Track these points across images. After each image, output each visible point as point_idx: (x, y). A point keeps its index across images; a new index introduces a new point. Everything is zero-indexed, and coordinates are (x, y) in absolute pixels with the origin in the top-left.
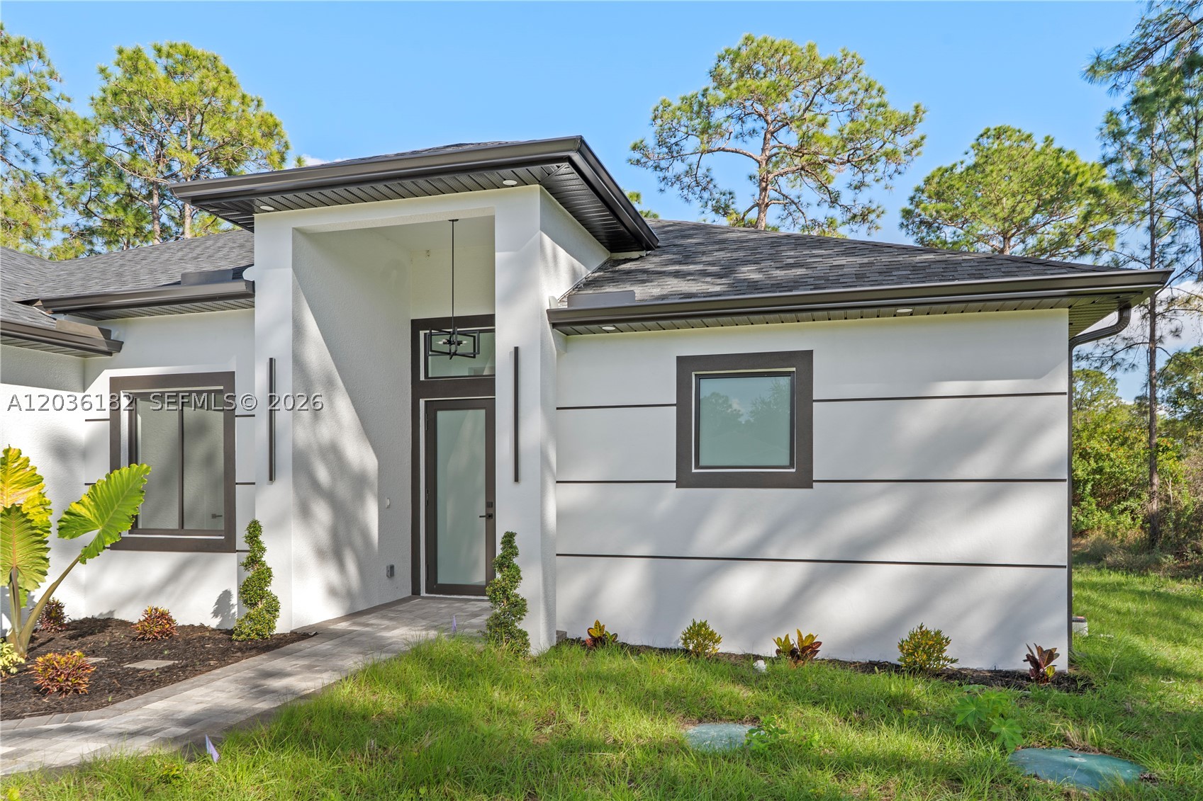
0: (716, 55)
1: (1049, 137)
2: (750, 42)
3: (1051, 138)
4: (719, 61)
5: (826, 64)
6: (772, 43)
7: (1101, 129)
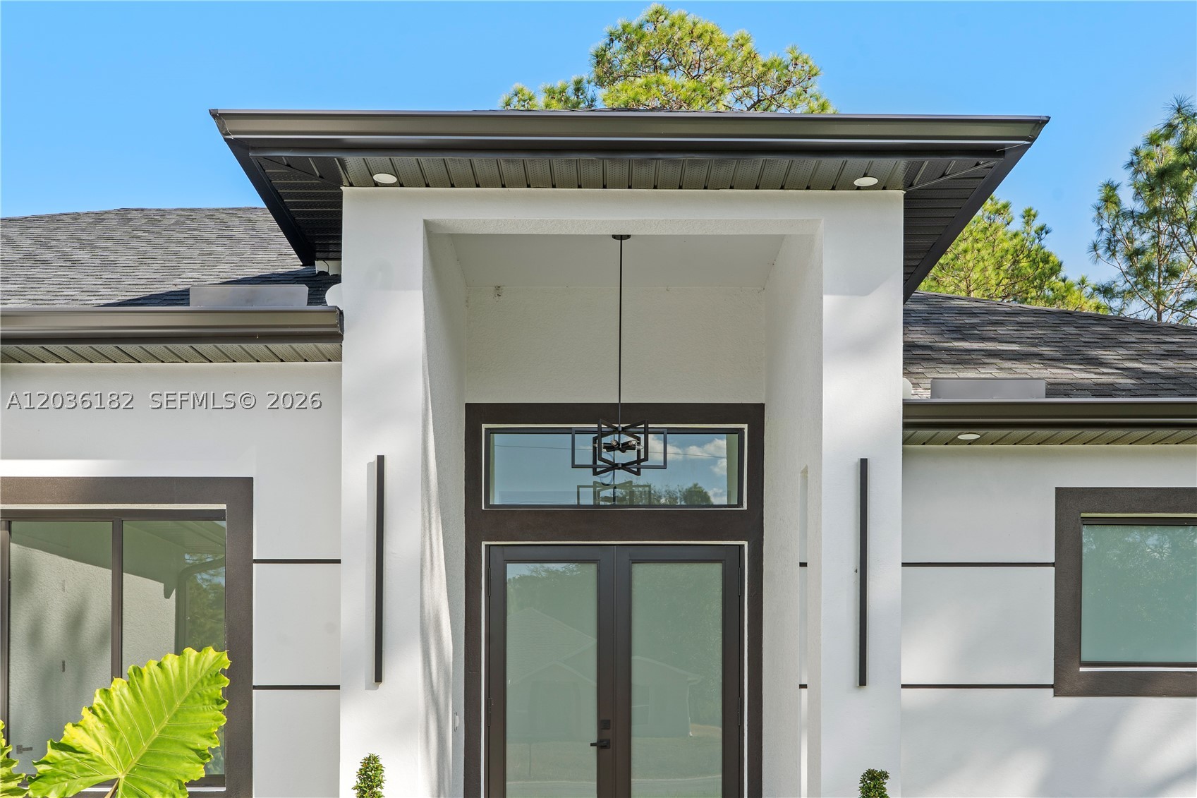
0: (607, 29)
1: (1030, 210)
2: (662, 18)
3: (1033, 212)
4: (612, 41)
5: (767, 67)
6: (695, 24)
7: (1099, 209)
